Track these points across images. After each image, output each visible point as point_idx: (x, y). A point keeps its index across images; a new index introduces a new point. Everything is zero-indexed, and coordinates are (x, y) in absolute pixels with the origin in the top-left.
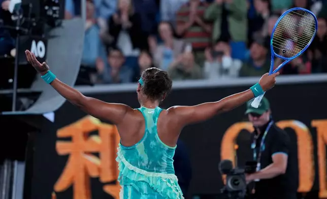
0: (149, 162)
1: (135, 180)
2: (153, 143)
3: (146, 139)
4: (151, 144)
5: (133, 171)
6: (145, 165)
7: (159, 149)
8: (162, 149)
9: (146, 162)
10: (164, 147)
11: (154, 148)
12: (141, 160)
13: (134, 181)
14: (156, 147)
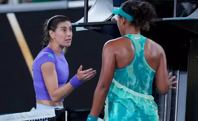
0: (136, 82)
1: (123, 97)
2: (140, 66)
3: (135, 62)
4: (139, 66)
5: (122, 89)
6: (133, 85)
7: (145, 71)
8: (147, 72)
9: (134, 82)
10: (149, 69)
11: (141, 70)
12: (130, 80)
13: (122, 99)
14: (142, 69)
